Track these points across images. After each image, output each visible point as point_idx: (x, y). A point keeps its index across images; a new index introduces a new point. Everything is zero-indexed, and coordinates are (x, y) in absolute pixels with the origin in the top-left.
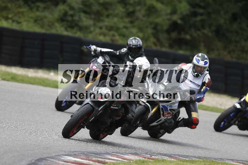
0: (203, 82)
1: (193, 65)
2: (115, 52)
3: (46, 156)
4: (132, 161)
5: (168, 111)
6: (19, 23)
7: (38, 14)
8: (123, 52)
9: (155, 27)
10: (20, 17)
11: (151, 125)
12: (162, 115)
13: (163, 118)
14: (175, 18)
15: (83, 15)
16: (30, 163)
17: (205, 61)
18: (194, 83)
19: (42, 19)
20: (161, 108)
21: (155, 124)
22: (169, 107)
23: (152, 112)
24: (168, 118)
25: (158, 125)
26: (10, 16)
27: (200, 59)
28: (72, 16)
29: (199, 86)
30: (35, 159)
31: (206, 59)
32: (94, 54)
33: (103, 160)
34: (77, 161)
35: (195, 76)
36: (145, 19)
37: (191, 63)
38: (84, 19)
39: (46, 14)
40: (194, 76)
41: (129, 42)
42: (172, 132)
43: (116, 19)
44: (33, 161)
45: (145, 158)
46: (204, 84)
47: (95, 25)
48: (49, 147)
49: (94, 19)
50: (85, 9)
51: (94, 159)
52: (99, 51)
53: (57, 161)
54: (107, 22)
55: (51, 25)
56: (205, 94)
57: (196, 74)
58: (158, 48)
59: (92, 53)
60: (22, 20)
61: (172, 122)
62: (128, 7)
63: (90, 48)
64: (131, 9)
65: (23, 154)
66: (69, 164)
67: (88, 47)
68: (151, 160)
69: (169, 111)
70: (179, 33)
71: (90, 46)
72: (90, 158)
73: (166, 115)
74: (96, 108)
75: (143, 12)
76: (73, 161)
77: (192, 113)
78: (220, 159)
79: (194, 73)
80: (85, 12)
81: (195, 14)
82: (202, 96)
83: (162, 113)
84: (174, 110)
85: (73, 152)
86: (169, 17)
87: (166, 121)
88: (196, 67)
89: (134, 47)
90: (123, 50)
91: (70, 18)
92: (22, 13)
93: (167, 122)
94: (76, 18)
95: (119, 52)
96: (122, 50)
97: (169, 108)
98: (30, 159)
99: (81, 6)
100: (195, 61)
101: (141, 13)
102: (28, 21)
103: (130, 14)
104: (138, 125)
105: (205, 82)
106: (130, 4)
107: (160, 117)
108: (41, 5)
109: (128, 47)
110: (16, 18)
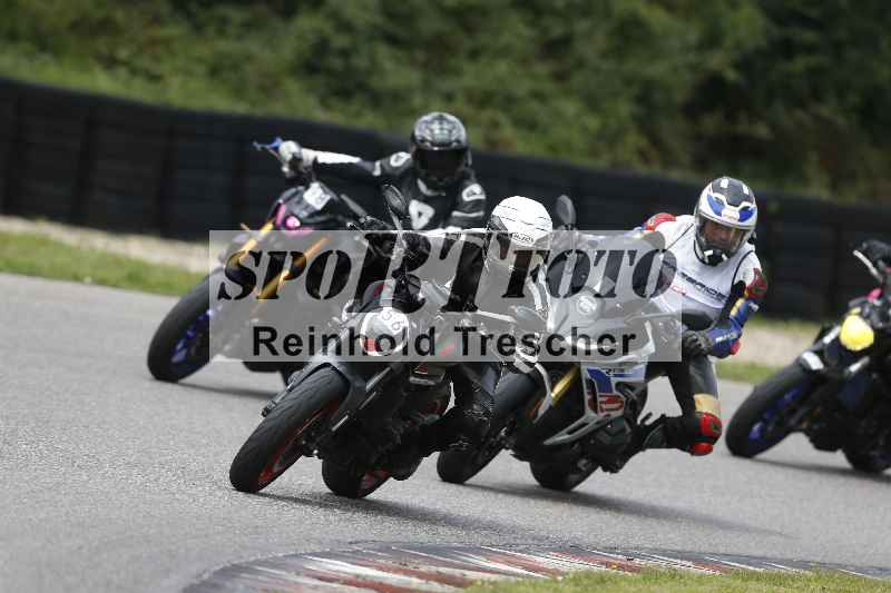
0: (736, 282)
1: (698, 220)
2: (367, 165)
3: (252, 559)
4: (560, 578)
5: (611, 391)
6: (154, 78)
7: (224, 45)
8: (397, 168)
9: (646, 96)
10: (157, 59)
11: (548, 442)
12: (590, 405)
13: (591, 417)
14: (717, 61)
15: (383, 52)
16: (196, 581)
17: (741, 207)
18: (703, 286)
19: (235, 67)
20: (587, 381)
21: (562, 437)
22: (616, 376)
23: (553, 395)
24: (608, 415)
25: (572, 443)
26: (123, 54)
27: (723, 198)
28: (345, 54)
29: (720, 296)
30: (212, 570)
31: (747, 199)
32: (293, 174)
33: (457, 572)
34: (365, 578)
35: (707, 261)
36: (607, 65)
37: (692, 214)
38: (388, 65)
39: (253, 45)
40: (702, 261)
41: (420, 130)
42: (621, 468)
43: (502, 67)
44: (206, 576)
45: (608, 565)
46: (738, 289)
47: (427, 87)
48: (261, 527)
49: (425, 66)
50: (392, 27)
51: (423, 569)
52: (310, 163)
53: (292, 577)
54: (472, 76)
55: (269, 87)
56: (742, 326)
57: (710, 252)
58: (655, 170)
59: (286, 169)
60: (164, 68)
61: (624, 430)
62: (547, 21)
63: (276, 149)
64: (557, 30)
65: (170, 551)
66: (335, 585)
67: (268, 147)
68: (630, 574)
69: (615, 392)
70: (730, 117)
71: (275, 144)
72: (411, 567)
73: (604, 406)
74: (358, 384)
75: (601, 40)
76: (350, 577)
77: (698, 397)
78: (878, 572)
79: (703, 250)
80: (392, 40)
81: (787, 49)
82: (734, 335)
83: (587, 397)
84: (631, 387)
85: (351, 543)
86: (692, 58)
87: (601, 426)
88: (708, 228)
89: (436, 149)
90: (396, 161)
91: (336, 63)
92: (167, 43)
93: (607, 432)
94: (360, 62)
95: (381, 166)
96: (393, 158)
97: (614, 380)
98: (194, 569)
99: (379, 20)
100: (704, 206)
101: (592, 42)
102: (188, 73)
103: (554, 48)
104: (503, 442)
105: (742, 283)
106: (555, 13)
107: (582, 413)
108: (236, 15)
109: (414, 148)
110: (144, 62)
